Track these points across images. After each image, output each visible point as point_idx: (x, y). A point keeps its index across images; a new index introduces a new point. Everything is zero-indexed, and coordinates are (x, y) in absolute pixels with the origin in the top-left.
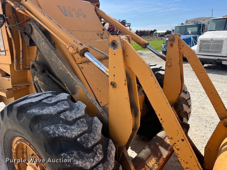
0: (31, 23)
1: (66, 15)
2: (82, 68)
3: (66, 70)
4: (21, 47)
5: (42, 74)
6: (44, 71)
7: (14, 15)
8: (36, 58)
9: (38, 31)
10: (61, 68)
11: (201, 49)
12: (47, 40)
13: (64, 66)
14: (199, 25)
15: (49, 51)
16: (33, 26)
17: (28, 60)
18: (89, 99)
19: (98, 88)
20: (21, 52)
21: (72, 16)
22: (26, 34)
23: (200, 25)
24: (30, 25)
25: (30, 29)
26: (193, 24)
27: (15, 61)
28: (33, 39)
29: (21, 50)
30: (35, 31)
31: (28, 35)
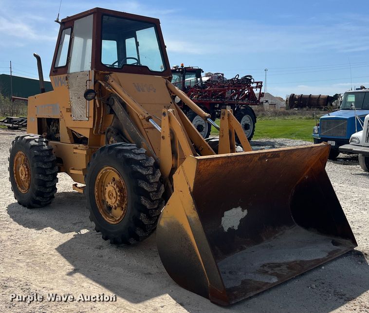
0: (113, 97)
6: (118, 134)
8: (112, 123)
12: (124, 110)
15: (125, 118)
16: (115, 100)
17: (104, 124)
22: (108, 104)
25: (112, 102)
27: (95, 125)
28: (113, 109)
29: (102, 117)
30: (116, 103)
31: (110, 106)
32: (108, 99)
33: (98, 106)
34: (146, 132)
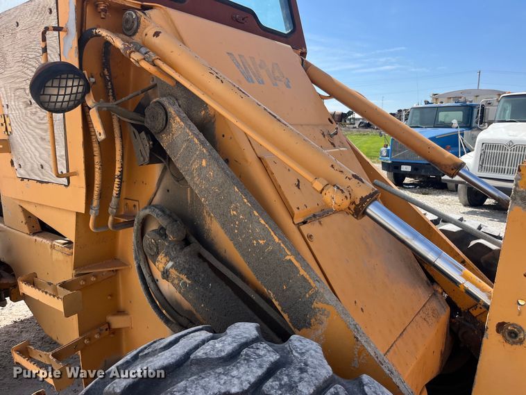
0: (165, 101)
1: (249, 79)
2: (310, 237)
3: (281, 250)
4: (118, 165)
5: (182, 249)
6: (186, 242)
7: (106, 72)
8: (155, 194)
9: (185, 123)
10: (261, 242)
11: (483, 163)
12: (216, 154)
13: (275, 237)
14: (467, 106)
15: (220, 187)
16: (171, 110)
17: (126, 199)
18: (368, 355)
19: (355, 302)
20: (117, 180)
21: (263, 83)
22: (140, 128)
23: (472, 107)
24: (163, 106)
25: (162, 117)
26: (454, 104)
27: (95, 203)
28: (164, 145)
29: (117, 173)
30: (177, 123)
31: (148, 133)
32: (141, 109)
33: (102, 137)
34: (307, 239)
